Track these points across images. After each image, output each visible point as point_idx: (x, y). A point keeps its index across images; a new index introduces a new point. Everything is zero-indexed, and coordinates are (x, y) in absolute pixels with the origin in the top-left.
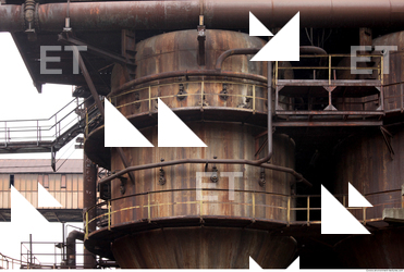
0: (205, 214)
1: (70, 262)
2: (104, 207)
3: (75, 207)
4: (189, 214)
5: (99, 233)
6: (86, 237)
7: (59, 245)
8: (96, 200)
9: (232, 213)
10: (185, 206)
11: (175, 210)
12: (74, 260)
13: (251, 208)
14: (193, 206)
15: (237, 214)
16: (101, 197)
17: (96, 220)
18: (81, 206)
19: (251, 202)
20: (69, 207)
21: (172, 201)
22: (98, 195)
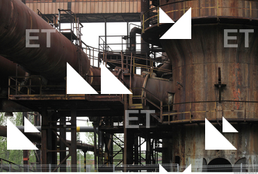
0: (220, 15)
1: (132, 49)
2: (155, 11)
3: (135, 11)
4: (210, 15)
5: (151, 28)
6: (143, 31)
7: (125, 38)
8: (149, 6)
9: (237, 14)
10: (207, 10)
11: (201, 13)
12: (135, 47)
13: (249, 11)
14: (213, 10)
15: (240, 15)
16: (153, 4)
17: (149, 20)
18: (139, 11)
19: (249, 8)
20: (131, 12)
21: (199, 6)
22: (151, 3)
